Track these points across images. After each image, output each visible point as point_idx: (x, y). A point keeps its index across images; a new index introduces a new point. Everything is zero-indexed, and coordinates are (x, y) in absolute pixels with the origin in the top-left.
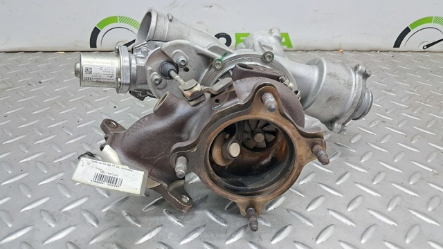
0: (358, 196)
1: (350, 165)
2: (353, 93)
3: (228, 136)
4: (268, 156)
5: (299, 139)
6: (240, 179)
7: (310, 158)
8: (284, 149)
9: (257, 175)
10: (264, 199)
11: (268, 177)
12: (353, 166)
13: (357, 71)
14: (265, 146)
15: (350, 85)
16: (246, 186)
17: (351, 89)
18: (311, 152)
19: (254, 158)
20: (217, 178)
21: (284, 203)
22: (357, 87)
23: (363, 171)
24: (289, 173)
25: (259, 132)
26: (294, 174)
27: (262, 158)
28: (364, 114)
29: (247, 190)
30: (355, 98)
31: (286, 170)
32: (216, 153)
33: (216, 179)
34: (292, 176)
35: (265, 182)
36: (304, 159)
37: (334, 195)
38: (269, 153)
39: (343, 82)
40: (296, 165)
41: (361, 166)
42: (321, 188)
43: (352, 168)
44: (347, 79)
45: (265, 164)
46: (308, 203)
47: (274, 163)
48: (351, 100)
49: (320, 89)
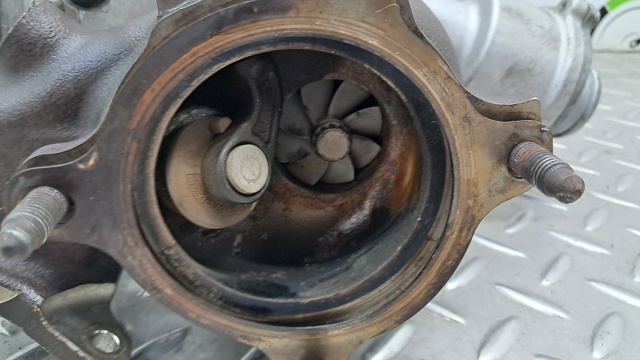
0: (608, 316)
1: (565, 238)
2: (564, 62)
3: (224, 123)
4: (360, 205)
5: (467, 119)
6: (279, 276)
7: (502, 191)
8: (408, 179)
9: (330, 261)
10: (353, 337)
11: (365, 264)
12: (571, 241)
13: (569, 10)
14: (351, 176)
15: (554, 41)
16: (293, 295)
17: (557, 48)
18: (504, 169)
19: (321, 213)
20: (194, 269)
21: (411, 343)
22: (573, 42)
23: (600, 250)
24: (431, 245)
25: (332, 126)
26: (448, 246)
27: (344, 212)
28: (583, 118)
29: (298, 308)
30: (572, 70)
31: (421, 236)
32: (182, 180)
33: (189, 273)
34: (443, 255)
35: (354, 279)
36: (483, 194)
37: (544, 316)
38: (364, 196)
39: (540, 31)
40: (457, 216)
41: (590, 240)
42: (505, 298)
43: (569, 246)
44: (547, 24)
45: (353, 230)
46: (478, 339)
47: (380, 223)
48: (560, 76)
49: (487, 45)
